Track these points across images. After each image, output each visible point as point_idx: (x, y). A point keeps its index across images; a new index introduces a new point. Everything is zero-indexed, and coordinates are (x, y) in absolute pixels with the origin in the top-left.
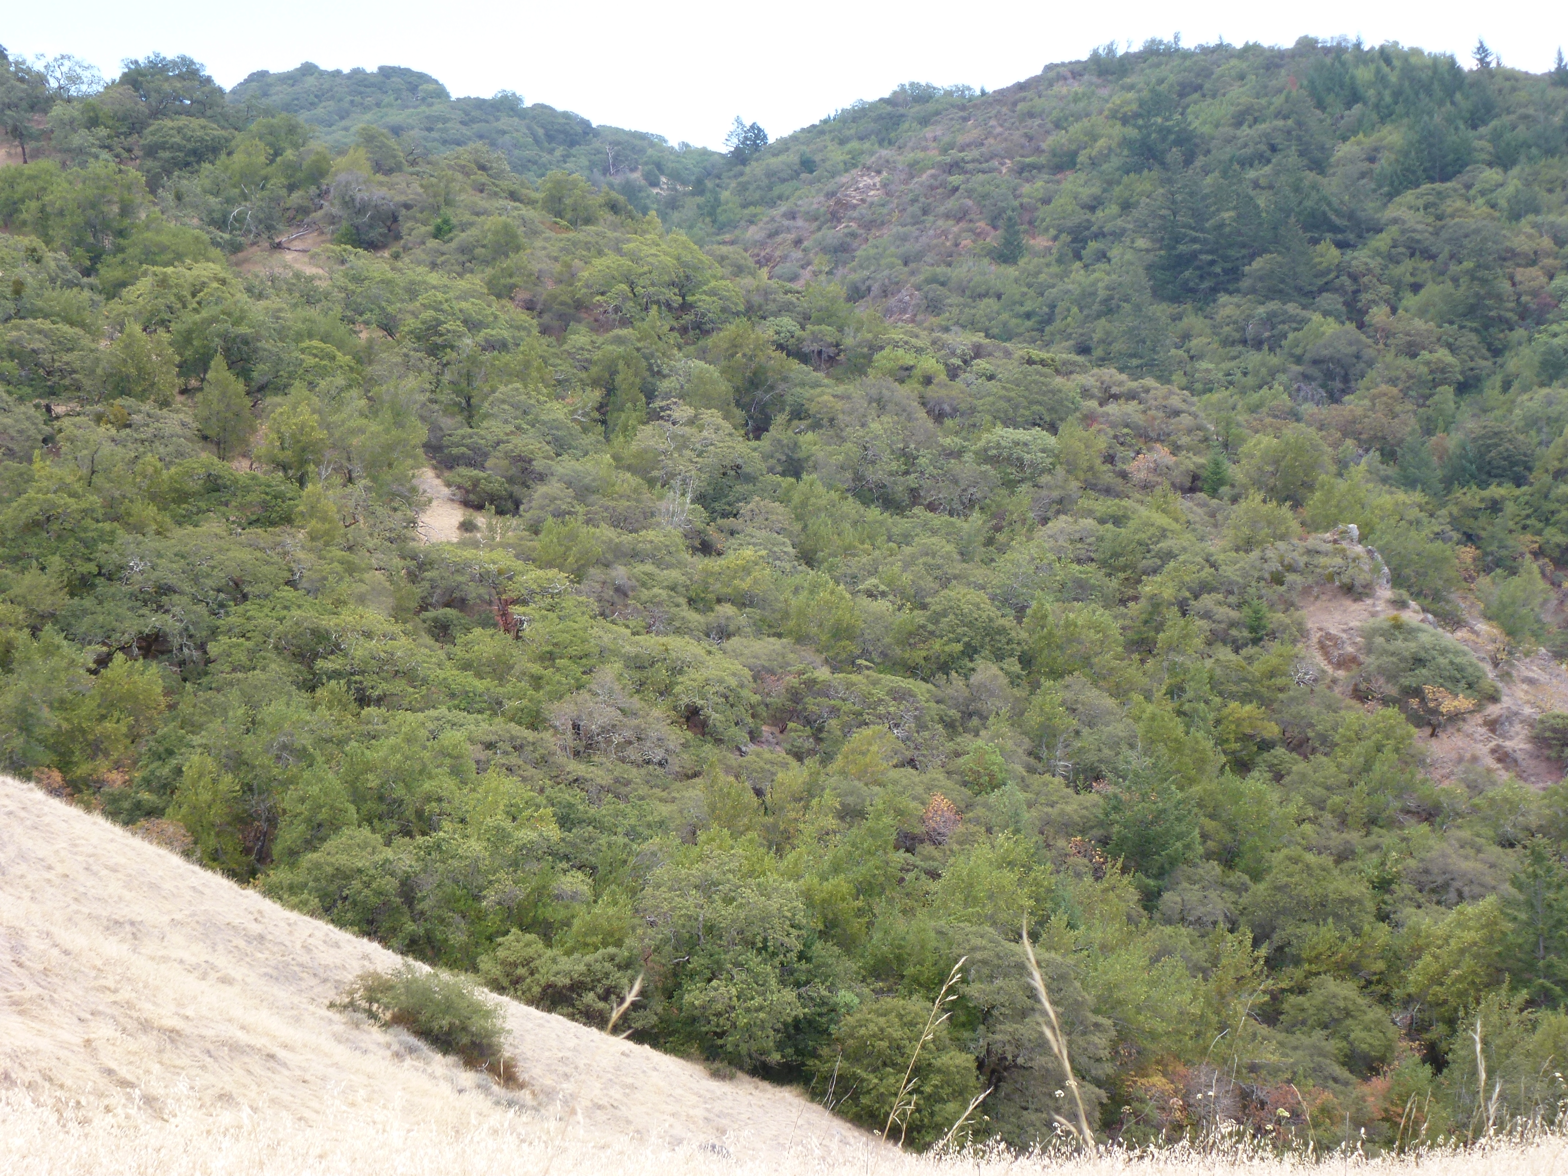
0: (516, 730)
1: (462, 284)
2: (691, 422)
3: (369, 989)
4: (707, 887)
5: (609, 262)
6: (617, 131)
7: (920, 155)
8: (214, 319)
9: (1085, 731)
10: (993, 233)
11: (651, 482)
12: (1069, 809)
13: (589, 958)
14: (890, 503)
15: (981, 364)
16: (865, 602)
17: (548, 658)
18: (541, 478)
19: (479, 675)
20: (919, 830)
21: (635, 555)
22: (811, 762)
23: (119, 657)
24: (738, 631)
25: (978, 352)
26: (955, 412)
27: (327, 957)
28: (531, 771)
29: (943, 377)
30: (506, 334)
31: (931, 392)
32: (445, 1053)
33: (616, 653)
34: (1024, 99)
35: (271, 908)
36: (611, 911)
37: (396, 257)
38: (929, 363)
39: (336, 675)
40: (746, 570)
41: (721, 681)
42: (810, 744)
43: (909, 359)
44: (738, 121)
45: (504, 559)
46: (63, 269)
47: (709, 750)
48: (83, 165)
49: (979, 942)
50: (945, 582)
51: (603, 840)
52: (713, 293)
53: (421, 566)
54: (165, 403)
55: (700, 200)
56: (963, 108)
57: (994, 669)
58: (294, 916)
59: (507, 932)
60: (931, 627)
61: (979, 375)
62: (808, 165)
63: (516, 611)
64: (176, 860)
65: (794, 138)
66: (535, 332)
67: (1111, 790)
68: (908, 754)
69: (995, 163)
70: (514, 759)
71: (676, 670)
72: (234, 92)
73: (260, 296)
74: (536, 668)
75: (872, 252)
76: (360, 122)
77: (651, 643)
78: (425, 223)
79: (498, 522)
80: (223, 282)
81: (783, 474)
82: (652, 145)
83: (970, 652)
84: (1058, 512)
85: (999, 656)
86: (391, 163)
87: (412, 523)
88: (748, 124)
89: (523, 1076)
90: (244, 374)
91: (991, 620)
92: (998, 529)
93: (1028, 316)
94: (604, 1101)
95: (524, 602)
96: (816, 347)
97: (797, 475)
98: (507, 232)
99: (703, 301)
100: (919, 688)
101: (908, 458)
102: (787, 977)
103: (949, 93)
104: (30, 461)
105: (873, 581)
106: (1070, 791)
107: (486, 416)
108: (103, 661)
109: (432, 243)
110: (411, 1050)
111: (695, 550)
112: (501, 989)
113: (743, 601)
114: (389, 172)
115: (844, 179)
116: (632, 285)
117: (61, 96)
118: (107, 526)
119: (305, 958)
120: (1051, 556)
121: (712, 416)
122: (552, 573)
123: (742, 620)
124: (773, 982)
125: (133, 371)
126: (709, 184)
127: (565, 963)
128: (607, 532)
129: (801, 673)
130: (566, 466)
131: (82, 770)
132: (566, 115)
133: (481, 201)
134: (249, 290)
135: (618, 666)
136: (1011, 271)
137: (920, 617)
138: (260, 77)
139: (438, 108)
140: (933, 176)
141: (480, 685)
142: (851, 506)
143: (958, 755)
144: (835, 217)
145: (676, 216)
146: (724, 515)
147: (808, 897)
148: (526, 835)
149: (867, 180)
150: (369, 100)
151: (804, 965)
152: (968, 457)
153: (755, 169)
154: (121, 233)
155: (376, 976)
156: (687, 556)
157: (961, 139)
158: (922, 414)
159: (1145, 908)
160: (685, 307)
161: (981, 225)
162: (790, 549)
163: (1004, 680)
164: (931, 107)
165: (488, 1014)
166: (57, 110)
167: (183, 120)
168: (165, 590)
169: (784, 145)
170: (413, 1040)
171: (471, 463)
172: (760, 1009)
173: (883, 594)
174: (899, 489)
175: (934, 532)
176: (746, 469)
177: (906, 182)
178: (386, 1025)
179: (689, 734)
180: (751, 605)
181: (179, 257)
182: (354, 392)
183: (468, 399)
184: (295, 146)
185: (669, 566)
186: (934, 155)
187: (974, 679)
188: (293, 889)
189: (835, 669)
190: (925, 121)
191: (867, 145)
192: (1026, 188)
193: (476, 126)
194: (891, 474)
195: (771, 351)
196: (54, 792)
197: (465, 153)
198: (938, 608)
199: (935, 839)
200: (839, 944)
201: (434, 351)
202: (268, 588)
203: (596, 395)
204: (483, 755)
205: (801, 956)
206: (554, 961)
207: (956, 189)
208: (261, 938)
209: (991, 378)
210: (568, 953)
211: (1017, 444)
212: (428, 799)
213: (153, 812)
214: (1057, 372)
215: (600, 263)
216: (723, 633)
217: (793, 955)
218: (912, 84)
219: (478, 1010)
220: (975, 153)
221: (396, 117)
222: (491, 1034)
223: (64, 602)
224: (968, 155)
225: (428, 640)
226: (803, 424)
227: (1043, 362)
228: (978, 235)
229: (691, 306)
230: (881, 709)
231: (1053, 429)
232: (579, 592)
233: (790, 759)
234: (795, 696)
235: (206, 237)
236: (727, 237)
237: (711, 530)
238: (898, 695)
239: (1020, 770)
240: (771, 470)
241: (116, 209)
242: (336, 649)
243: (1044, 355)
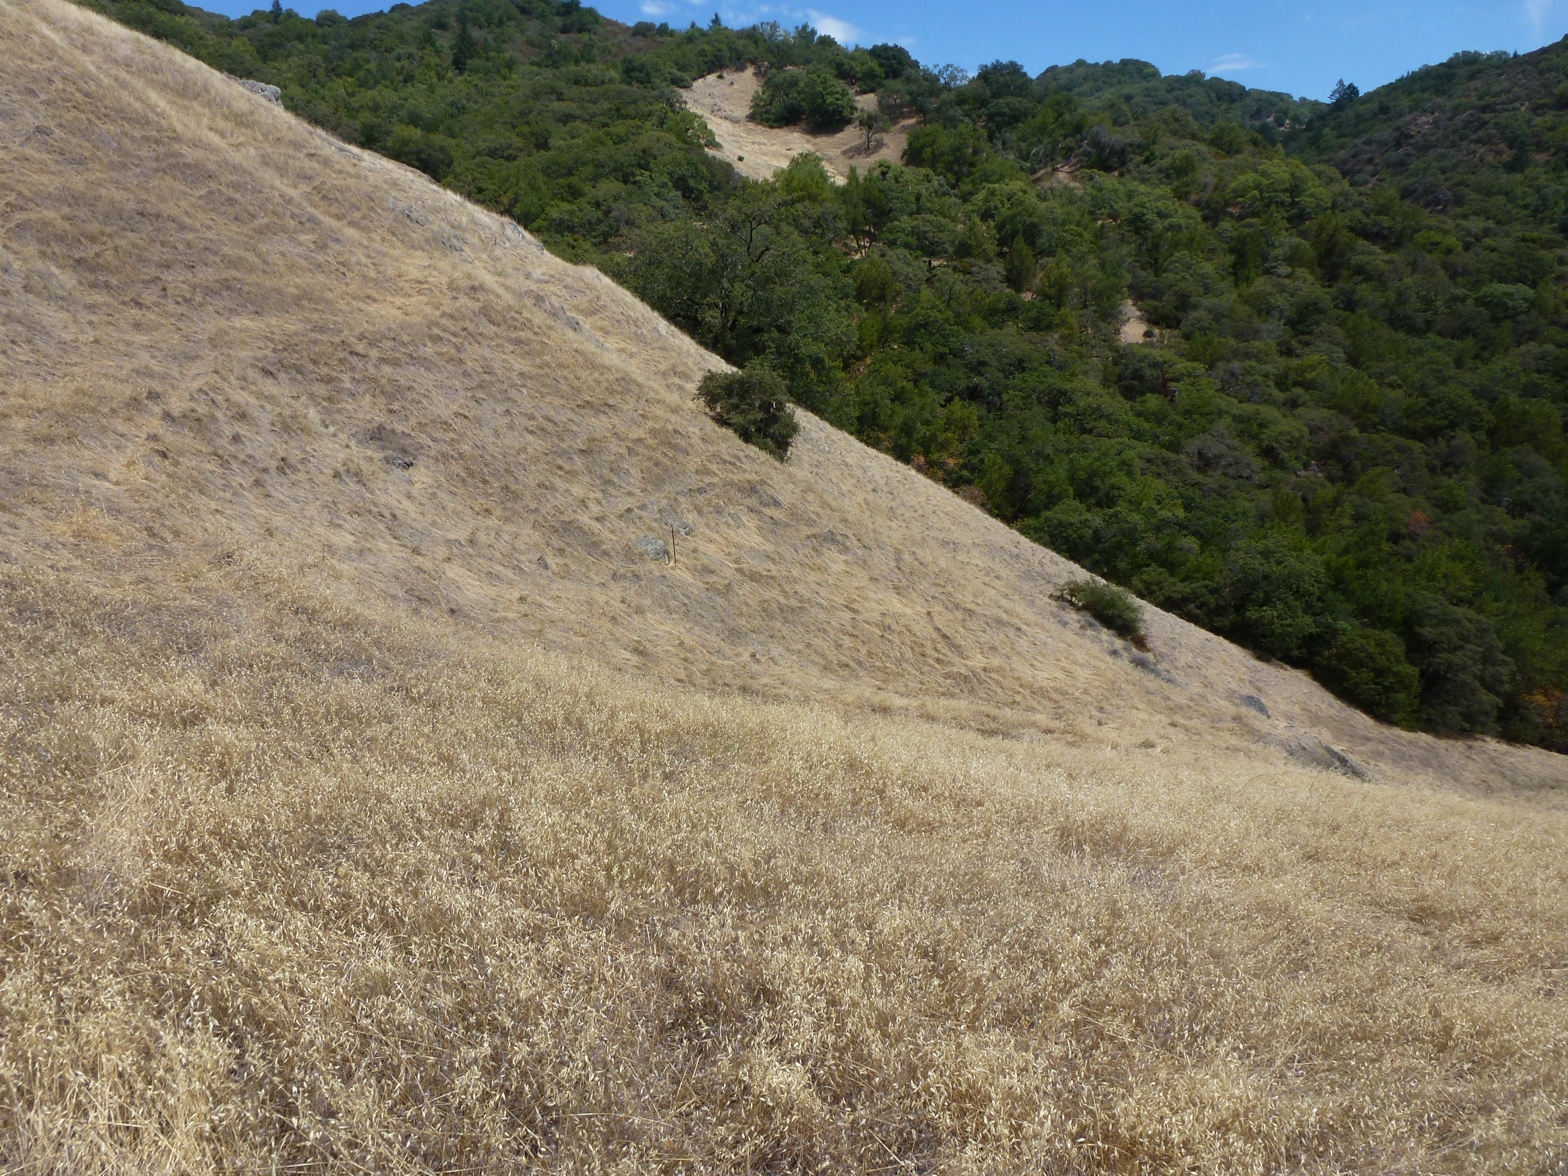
0: (1165, 453)
1: (1158, 191)
2: (1288, 276)
3: (1071, 590)
4: (1266, 554)
5: (1250, 177)
6: (1262, 92)
7: (1464, 100)
8: (1019, 214)
9: (1526, 480)
10: (1509, 152)
11: (1259, 312)
12: (1505, 527)
13: (1194, 585)
14: (1413, 330)
15: (1488, 241)
16: (1388, 391)
17: (1188, 413)
18: (1195, 307)
19: (1147, 420)
20: (1404, 530)
21: (1247, 355)
22: (1339, 485)
23: (957, 398)
24: (1303, 404)
25: (1487, 233)
26: (1465, 273)
27: (1051, 569)
28: (1171, 477)
29: (1460, 248)
30: (1182, 221)
31: (1452, 258)
32: (1109, 628)
33: (1227, 412)
34: (1546, 59)
35: (1025, 541)
36: (1209, 561)
37: (1121, 175)
38: (1451, 240)
39: (1067, 415)
40: (1313, 367)
41: (1289, 433)
42: (1340, 473)
43: (1438, 238)
44: (1341, 82)
45: (1168, 355)
46: (941, 186)
47: (1278, 473)
48: (955, 127)
49: (1434, 604)
50: (1443, 381)
51: (1209, 519)
52: (1312, 195)
53: (1121, 356)
54: (989, 261)
55: (1309, 134)
56: (1498, 67)
57: (1468, 437)
58: (1035, 546)
59: (1149, 565)
60: (1429, 408)
61: (1485, 248)
62: (1384, 110)
63: (1172, 385)
64: (978, 511)
65: (1377, 92)
66: (1199, 219)
67: (1538, 518)
68: (1403, 485)
69: (1517, 105)
70: (1163, 469)
71: (1262, 426)
72: (1038, 78)
73: (1045, 199)
74: (1179, 419)
75: (1421, 165)
76: (1108, 94)
77: (1249, 408)
78: (1141, 155)
79: (1167, 332)
80: (1025, 192)
81: (1344, 309)
82: (1282, 100)
83: (1453, 425)
84: (1529, 339)
85: (1473, 429)
86: (1123, 119)
87: (1117, 332)
88: (1347, 84)
89: (1150, 645)
90: (1032, 244)
91: (1470, 407)
92: (1484, 348)
93: (1526, 207)
94: (1194, 664)
95: (1177, 380)
96: (1375, 229)
97: (1353, 311)
98: (1188, 160)
99: (1305, 200)
100: (1417, 446)
101: (1428, 303)
102: (1308, 609)
103: (1490, 57)
104: (919, 291)
105: (1395, 378)
106: (1509, 517)
107: (1166, 270)
108: (949, 400)
109: (1144, 167)
110: (1091, 625)
111: (1282, 353)
112: (1141, 596)
113: (1308, 386)
114: (1122, 125)
115: (1408, 118)
116: (1261, 192)
117: (947, 87)
118: (955, 328)
119: (1040, 569)
120: (1518, 368)
121: (1303, 272)
122: (1196, 364)
123: (1307, 397)
124: (1300, 613)
125: (974, 243)
126: (1316, 125)
127: (1180, 586)
128: (1232, 342)
129: (1340, 431)
130: (1208, 301)
131: (934, 457)
132: (1230, 84)
133: (1174, 141)
134: (1038, 196)
135: (1228, 420)
136: (1519, 177)
137: (1422, 401)
138: (1053, 69)
139: (1152, 84)
140: (1471, 115)
141: (1147, 426)
142: (1386, 332)
143: (1435, 488)
144: (1398, 145)
145: (1293, 145)
146: (1302, 333)
147: (1327, 565)
148: (1165, 514)
149: (1424, 119)
150: (1115, 80)
151: (1320, 604)
152: (1470, 301)
153: (1350, 113)
154: (972, 165)
155: (1075, 583)
156: (1277, 358)
157: (1496, 88)
158: (1441, 273)
159: (1549, 593)
160: (1293, 204)
161: (1502, 146)
162: (1342, 355)
163: (1473, 445)
164: (1475, 67)
165: (1134, 610)
166: (944, 96)
167: (1010, 99)
168: (982, 364)
169: (1370, 96)
170: (1092, 620)
171: (1153, 297)
172: (1290, 625)
173: (1400, 386)
174: (1419, 320)
175: (1439, 348)
176: (1321, 305)
177: (1451, 119)
178: (1078, 609)
179: (1266, 463)
180: (1315, 389)
181: (1001, 179)
182: (1091, 256)
183: (1156, 260)
184: (1070, 111)
185: (1265, 363)
186: (1474, 100)
187: (1455, 443)
188: (1036, 530)
189: (1363, 430)
190: (1472, 77)
191: (1426, 95)
192: (1538, 120)
193: (1175, 93)
194: (1416, 311)
195: (1345, 232)
196: (919, 469)
197: (1167, 111)
198: (1435, 397)
199: (1413, 537)
200: (1343, 594)
201: (1137, 232)
202: (1036, 364)
203: (1232, 258)
204: (1145, 465)
205: (1319, 599)
206: (1174, 584)
207: (1486, 123)
208: (1018, 556)
209: (1493, 250)
210: (1182, 581)
211: (1505, 294)
212: (1113, 487)
213: (969, 482)
214: (1543, 247)
215: (1242, 178)
216: (1294, 404)
217: (1314, 598)
218: (1464, 52)
219: (1130, 608)
220: (1504, 98)
221: (1127, 89)
222: (1134, 621)
223: (929, 368)
224: (1498, 100)
225: (1120, 398)
226: (1360, 278)
227: (1533, 241)
228: (1499, 153)
229: (1297, 203)
230: (1389, 457)
231: (1534, 285)
232: (1210, 376)
233: (1327, 483)
234: (1334, 444)
235: (1017, 166)
236: (1325, 157)
237: (1293, 342)
238: (1400, 449)
239: (1476, 501)
240: (1336, 307)
241: (970, 151)
242: (1070, 401)
243: (1535, 235)
